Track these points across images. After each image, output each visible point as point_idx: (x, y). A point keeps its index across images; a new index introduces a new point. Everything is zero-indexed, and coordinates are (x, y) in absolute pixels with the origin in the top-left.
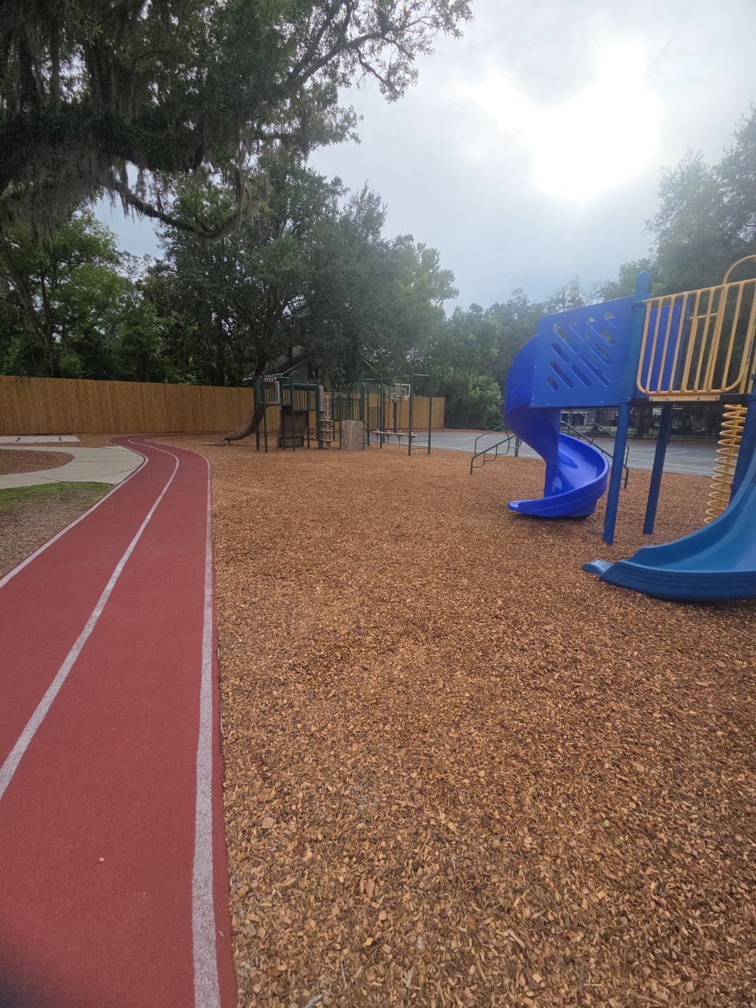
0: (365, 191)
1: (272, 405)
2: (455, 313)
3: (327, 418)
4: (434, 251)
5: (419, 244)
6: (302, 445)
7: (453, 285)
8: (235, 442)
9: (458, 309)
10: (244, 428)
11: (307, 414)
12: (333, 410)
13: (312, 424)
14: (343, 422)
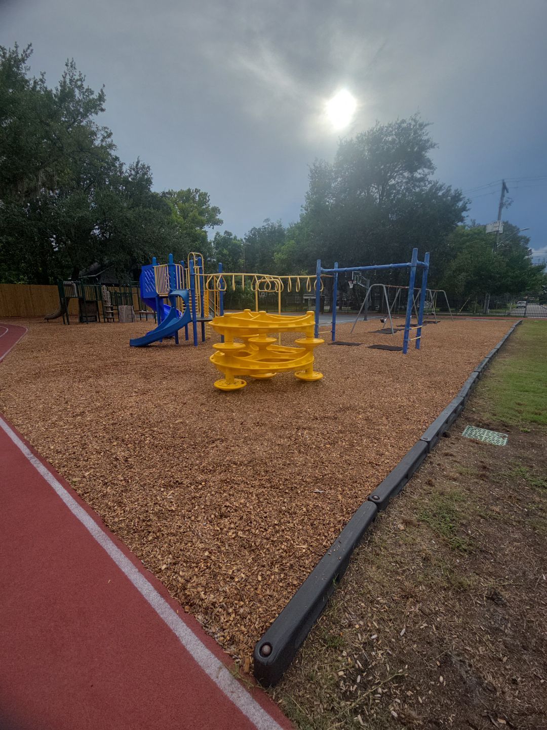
0: (138, 163)
1: (72, 297)
2: (216, 236)
3: (109, 305)
4: (206, 194)
5: (196, 189)
6: (96, 320)
7: (219, 217)
8: (52, 320)
9: (218, 234)
10: (57, 311)
11: (97, 302)
12: (111, 300)
13: (100, 309)
14: (119, 307)
